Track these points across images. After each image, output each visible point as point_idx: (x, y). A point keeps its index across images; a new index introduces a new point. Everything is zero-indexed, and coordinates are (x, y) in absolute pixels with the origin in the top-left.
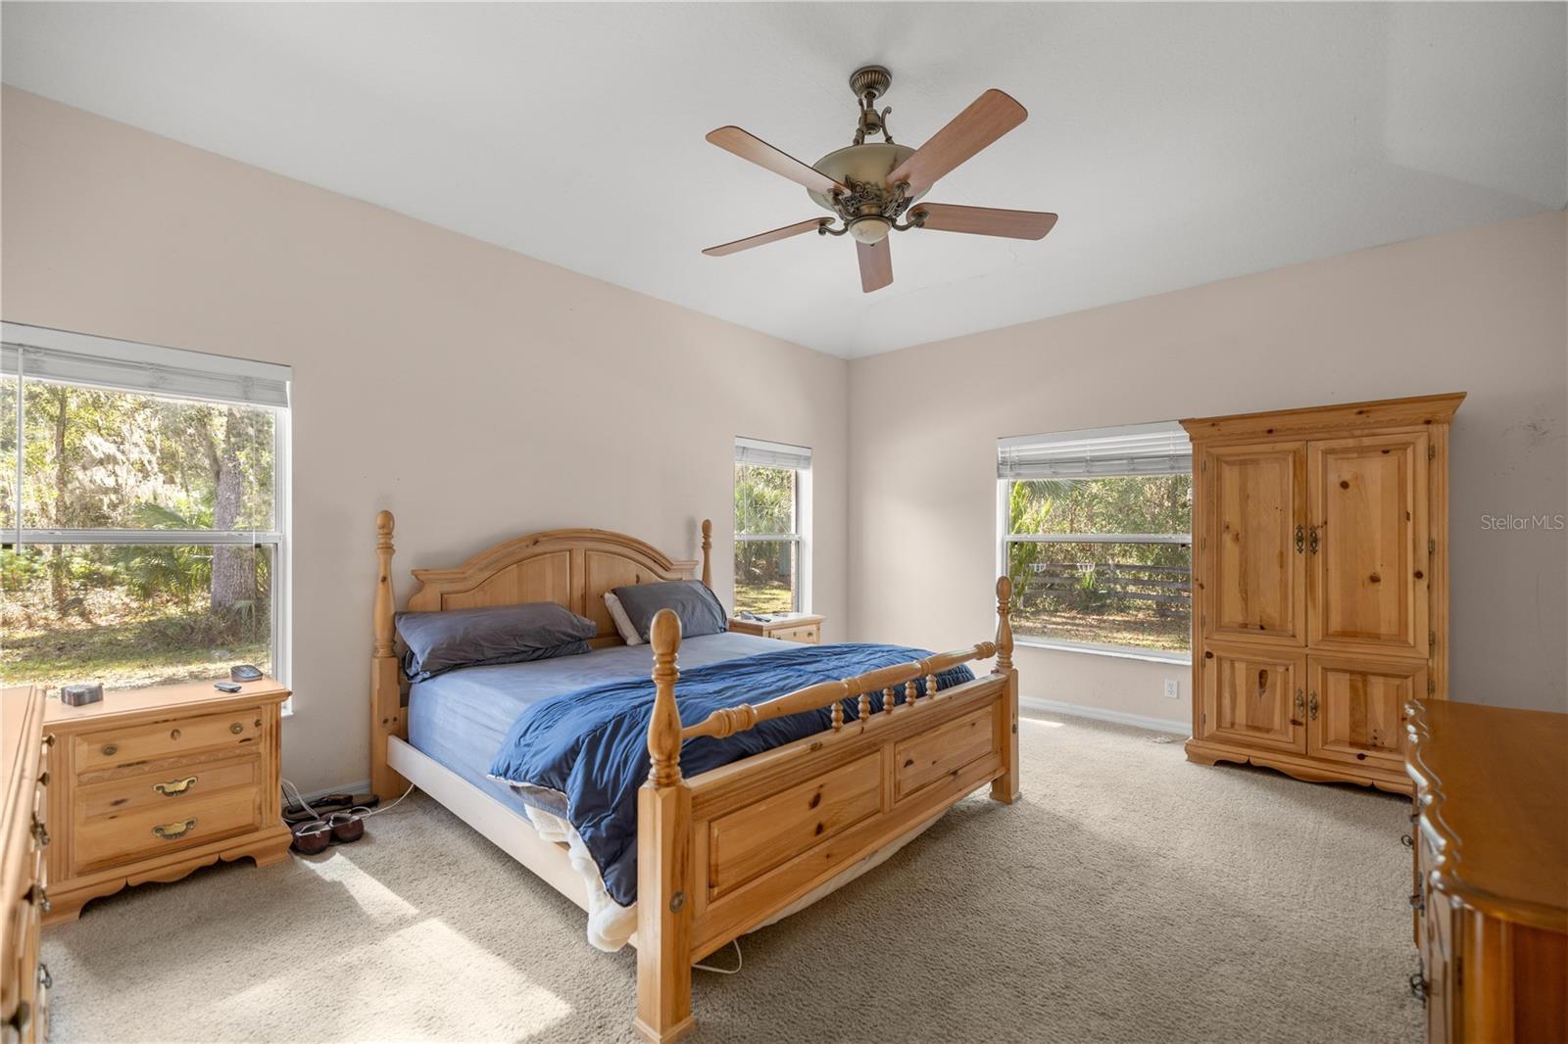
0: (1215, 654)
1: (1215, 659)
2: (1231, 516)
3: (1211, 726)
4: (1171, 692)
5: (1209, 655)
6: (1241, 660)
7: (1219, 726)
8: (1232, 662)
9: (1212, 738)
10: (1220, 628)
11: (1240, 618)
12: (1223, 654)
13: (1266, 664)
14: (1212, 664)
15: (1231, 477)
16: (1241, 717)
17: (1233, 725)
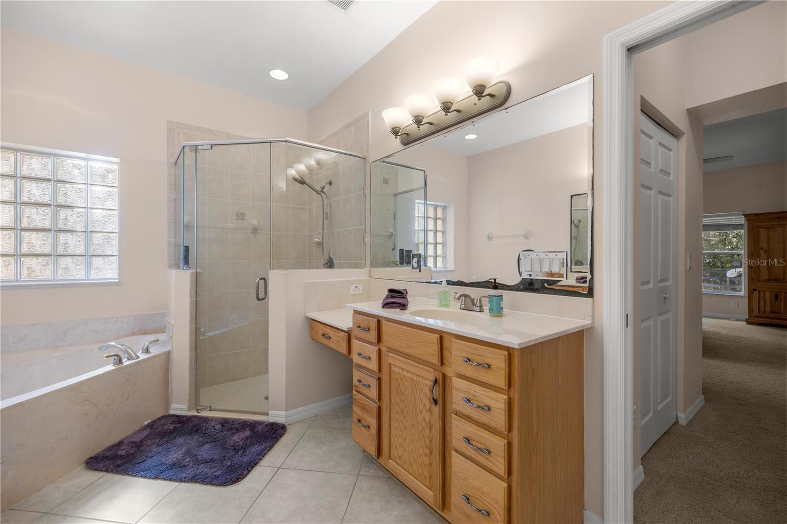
0: (757, 289)
1: (757, 291)
2: (764, 245)
3: (756, 312)
4: (735, 305)
5: (755, 290)
6: (768, 291)
7: (759, 313)
8: (764, 292)
9: (756, 317)
10: (759, 281)
11: (767, 277)
12: (760, 289)
13: (777, 292)
14: (756, 294)
15: (763, 233)
16: (768, 308)
17: (765, 312)
